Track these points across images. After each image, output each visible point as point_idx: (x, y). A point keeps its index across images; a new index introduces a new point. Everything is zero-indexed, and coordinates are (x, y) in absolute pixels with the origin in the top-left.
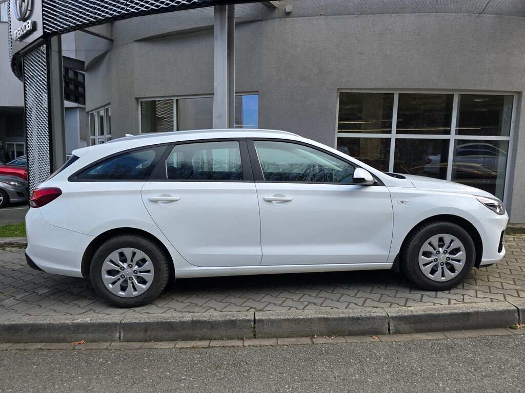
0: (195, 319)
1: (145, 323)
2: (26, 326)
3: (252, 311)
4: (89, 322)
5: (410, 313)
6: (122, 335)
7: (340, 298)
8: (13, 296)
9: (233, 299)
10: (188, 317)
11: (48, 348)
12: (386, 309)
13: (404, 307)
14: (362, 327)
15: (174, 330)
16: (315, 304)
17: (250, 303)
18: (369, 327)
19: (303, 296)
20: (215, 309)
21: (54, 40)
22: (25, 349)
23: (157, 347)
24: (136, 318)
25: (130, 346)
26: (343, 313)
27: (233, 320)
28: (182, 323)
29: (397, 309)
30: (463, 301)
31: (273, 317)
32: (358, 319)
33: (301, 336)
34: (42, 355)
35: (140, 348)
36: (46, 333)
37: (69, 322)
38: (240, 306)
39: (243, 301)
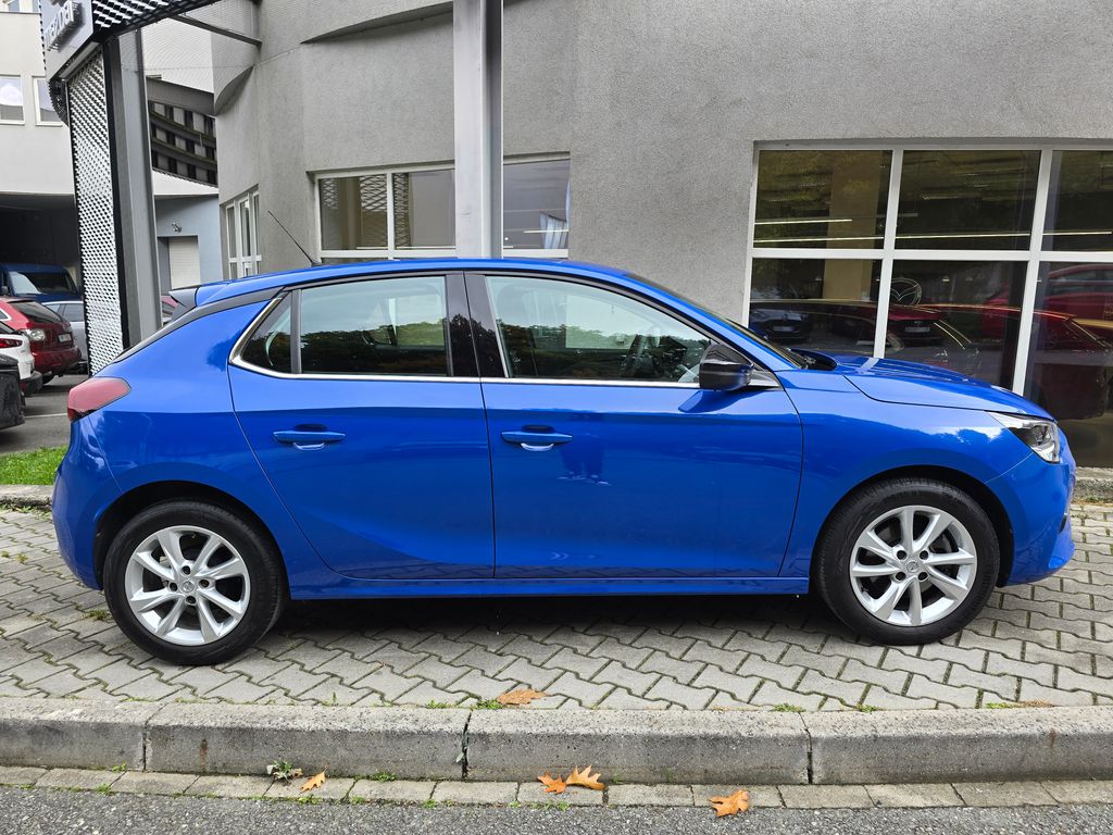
0: (321, 725)
1: (202, 729)
3: (466, 708)
4: (77, 718)
5: (868, 732)
6: (149, 754)
7: (698, 674)
10: (306, 719)
13: (855, 712)
14: (738, 764)
15: (269, 749)
17: (469, 682)
18: (758, 763)
19: (607, 665)
21: (126, 41)
23: (222, 794)
24: (186, 714)
25: (164, 784)
27: (413, 734)
28: (290, 734)
30: (1016, 699)
32: (727, 740)
35: (183, 794)
38: (443, 689)
39: (455, 676)
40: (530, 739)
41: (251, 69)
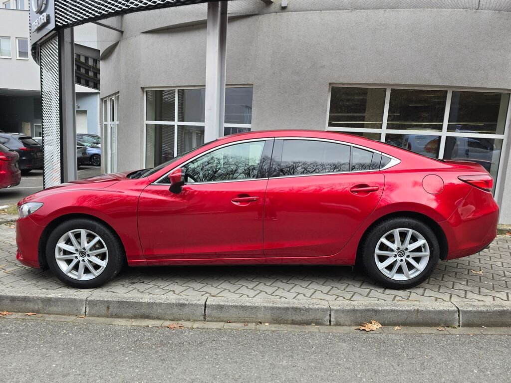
0: (152, 301)
1: (108, 302)
2: (7, 297)
3: (205, 297)
5: (352, 307)
6: (87, 310)
7: (292, 288)
8: (3, 269)
9: (193, 284)
10: (146, 299)
12: (330, 302)
13: (348, 301)
16: (266, 293)
17: (207, 289)
20: (174, 292)
21: (67, 31)
23: (116, 324)
25: (93, 320)
27: (186, 304)
28: (141, 304)
29: (341, 302)
35: (101, 323)
36: (23, 304)
40: (229, 307)
41: (118, 42)
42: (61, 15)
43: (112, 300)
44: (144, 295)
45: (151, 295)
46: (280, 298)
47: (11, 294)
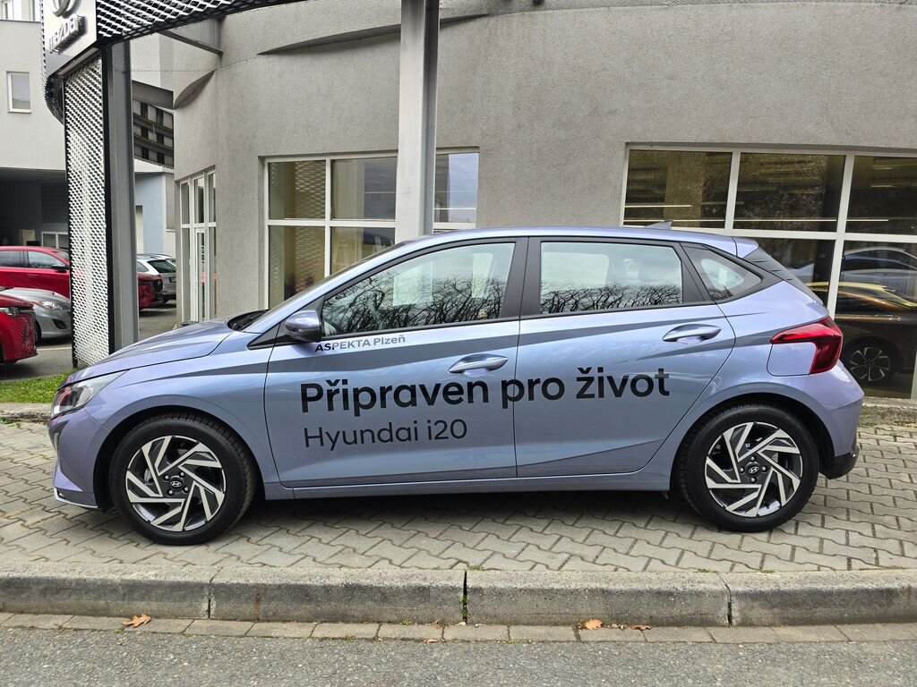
0: (351, 581)
1: (256, 586)
2: (38, 581)
3: (460, 570)
4: (153, 578)
5: (773, 587)
6: (213, 606)
7: (632, 547)
8: (20, 520)
9: (424, 542)
10: (338, 577)
11: (76, 626)
12: (724, 576)
13: (759, 573)
14: (676, 611)
15: (310, 601)
16: (582, 559)
17: (456, 552)
18: (691, 610)
19: (559, 540)
20: (391, 562)
21: (117, 49)
22: (33, 627)
23: (277, 634)
24: (240, 576)
25: (228, 628)
26: (639, 580)
27: (424, 588)
28: (327, 589)
29: (746, 576)
30: (877, 564)
31: (500, 585)
32: (670, 594)
33: (556, 624)
34: (61, 640)
35: (245, 635)
36: (73, 597)
37: (116, 577)
38: (437, 557)
39: (444, 547)
40: (516, 592)
41: (213, 72)
42: (108, 17)
43: (265, 582)
44: (330, 570)
45: (344, 569)
46: (616, 570)
47: (46, 575)
